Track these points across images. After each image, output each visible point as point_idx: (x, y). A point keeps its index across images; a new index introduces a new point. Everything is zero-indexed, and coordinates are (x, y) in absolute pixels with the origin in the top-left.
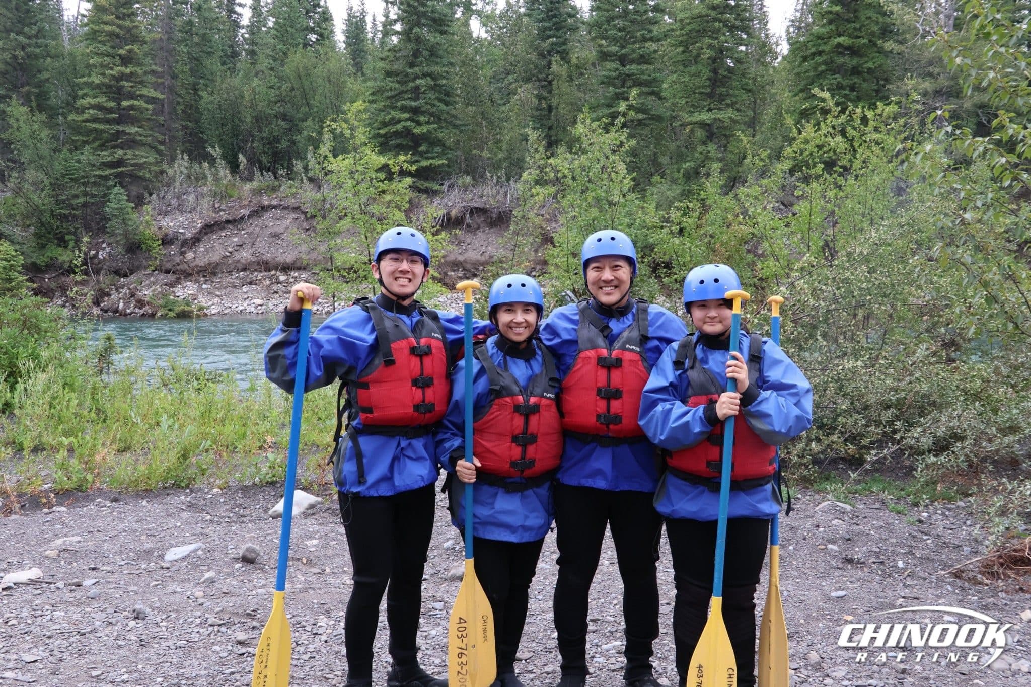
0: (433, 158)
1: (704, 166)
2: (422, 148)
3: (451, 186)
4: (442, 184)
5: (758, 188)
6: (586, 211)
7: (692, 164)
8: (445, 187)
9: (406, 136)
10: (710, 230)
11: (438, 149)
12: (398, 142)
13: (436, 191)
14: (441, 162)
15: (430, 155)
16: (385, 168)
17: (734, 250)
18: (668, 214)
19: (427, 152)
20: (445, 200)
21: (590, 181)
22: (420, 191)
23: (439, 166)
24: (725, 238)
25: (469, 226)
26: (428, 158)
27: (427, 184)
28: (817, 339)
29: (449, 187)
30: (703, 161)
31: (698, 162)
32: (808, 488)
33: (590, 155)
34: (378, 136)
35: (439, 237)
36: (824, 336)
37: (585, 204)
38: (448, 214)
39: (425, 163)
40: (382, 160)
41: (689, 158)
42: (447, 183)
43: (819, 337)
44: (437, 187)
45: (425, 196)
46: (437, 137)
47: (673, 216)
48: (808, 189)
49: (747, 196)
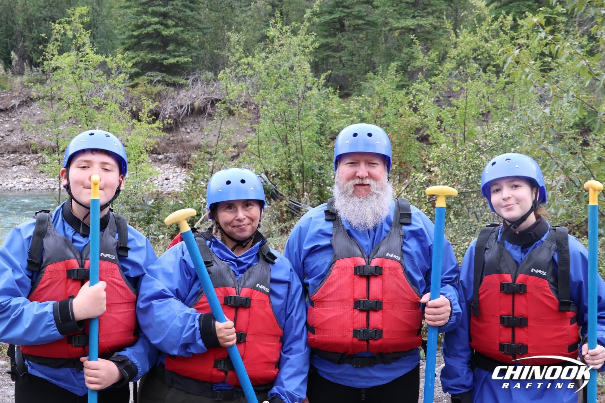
0: (179, 56)
1: (409, 65)
2: (170, 48)
3: (195, 81)
4: (187, 79)
5: (427, 84)
6: (275, 104)
7: (399, 63)
8: (190, 82)
9: (157, 37)
10: (384, 120)
11: (184, 49)
12: (149, 42)
13: (182, 85)
14: (186, 60)
15: (177, 54)
16: (103, 64)
17: (403, 137)
18: (348, 106)
19: (175, 51)
20: (190, 93)
21: (280, 77)
22: (168, 84)
23: (185, 63)
24: (395, 127)
25: (210, 115)
26: (175, 56)
27: (174, 79)
28: (450, 218)
29: (193, 81)
30: (409, 61)
31: (404, 62)
33: (279, 55)
34: (132, 37)
35: (154, 125)
36: (457, 215)
37: (275, 97)
38: (192, 104)
39: (172, 60)
40: (100, 58)
41: (396, 58)
42: (191, 78)
43: (451, 217)
44: (183, 81)
45: (171, 89)
46: (182, 38)
47: (352, 107)
48: (464, 85)
49: (418, 91)
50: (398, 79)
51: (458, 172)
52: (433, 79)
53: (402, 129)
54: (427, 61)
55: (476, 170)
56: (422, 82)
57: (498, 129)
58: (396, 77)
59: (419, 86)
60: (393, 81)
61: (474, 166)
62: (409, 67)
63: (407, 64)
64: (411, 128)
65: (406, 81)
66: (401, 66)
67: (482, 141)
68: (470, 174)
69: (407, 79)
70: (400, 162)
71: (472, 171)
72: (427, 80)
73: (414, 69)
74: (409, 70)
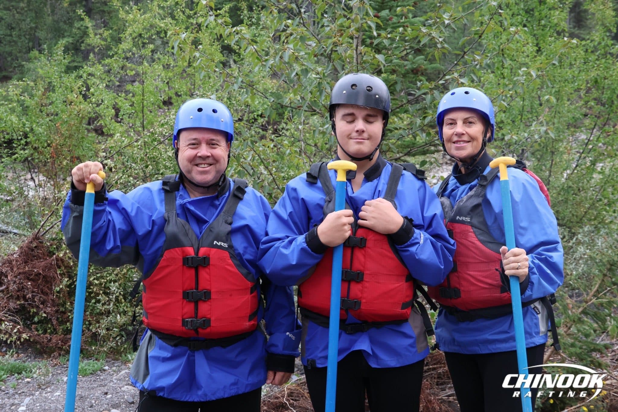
1: (83, 42)
5: (100, 67)
7: (70, 40)
10: (51, 109)
18: (7, 91)
30: (82, 37)
31: (77, 38)
32: (117, 360)
41: (66, 34)
47: (11, 93)
48: (140, 69)
49: (90, 74)
50: (66, 61)
51: (134, 165)
52: (107, 61)
53: (72, 119)
54: (99, 40)
55: (154, 162)
56: (94, 64)
57: (174, 117)
58: (64, 58)
59: (91, 69)
60: (61, 63)
61: (151, 158)
62: (82, 45)
63: (80, 41)
64: (83, 118)
65: (79, 62)
66: (72, 43)
67: (157, 130)
68: (147, 167)
69: (81, 60)
70: (72, 157)
71: (149, 163)
72: (100, 63)
73: (88, 48)
74: (83, 48)
